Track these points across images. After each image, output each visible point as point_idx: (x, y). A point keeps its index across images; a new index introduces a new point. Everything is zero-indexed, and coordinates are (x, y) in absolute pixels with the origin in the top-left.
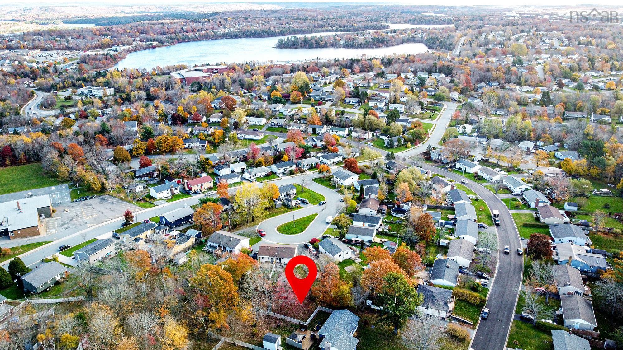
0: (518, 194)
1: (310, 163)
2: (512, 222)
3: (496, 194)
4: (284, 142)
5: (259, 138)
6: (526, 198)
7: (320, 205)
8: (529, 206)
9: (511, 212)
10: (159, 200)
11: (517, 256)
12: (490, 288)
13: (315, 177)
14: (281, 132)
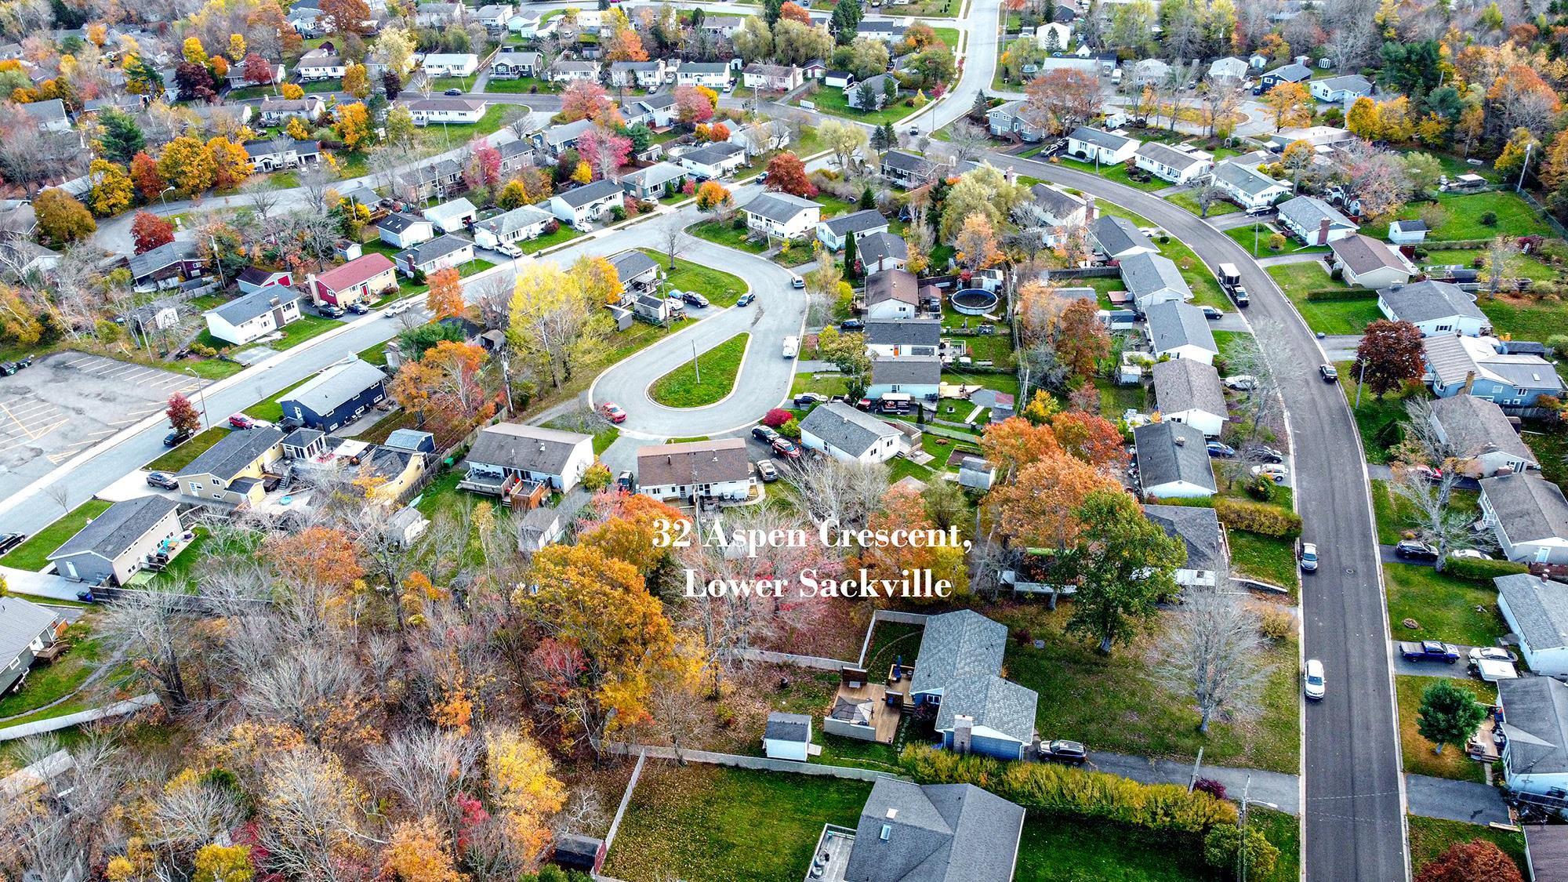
0: (1261, 213)
1: (660, 181)
2: (1276, 293)
3: (1203, 217)
4: (554, 122)
5: (473, 116)
6: (1289, 222)
7: (741, 305)
8: (1303, 242)
9: (1263, 263)
10: (246, 347)
11: (1325, 387)
12: (1293, 484)
13: (693, 222)
14: (534, 91)
